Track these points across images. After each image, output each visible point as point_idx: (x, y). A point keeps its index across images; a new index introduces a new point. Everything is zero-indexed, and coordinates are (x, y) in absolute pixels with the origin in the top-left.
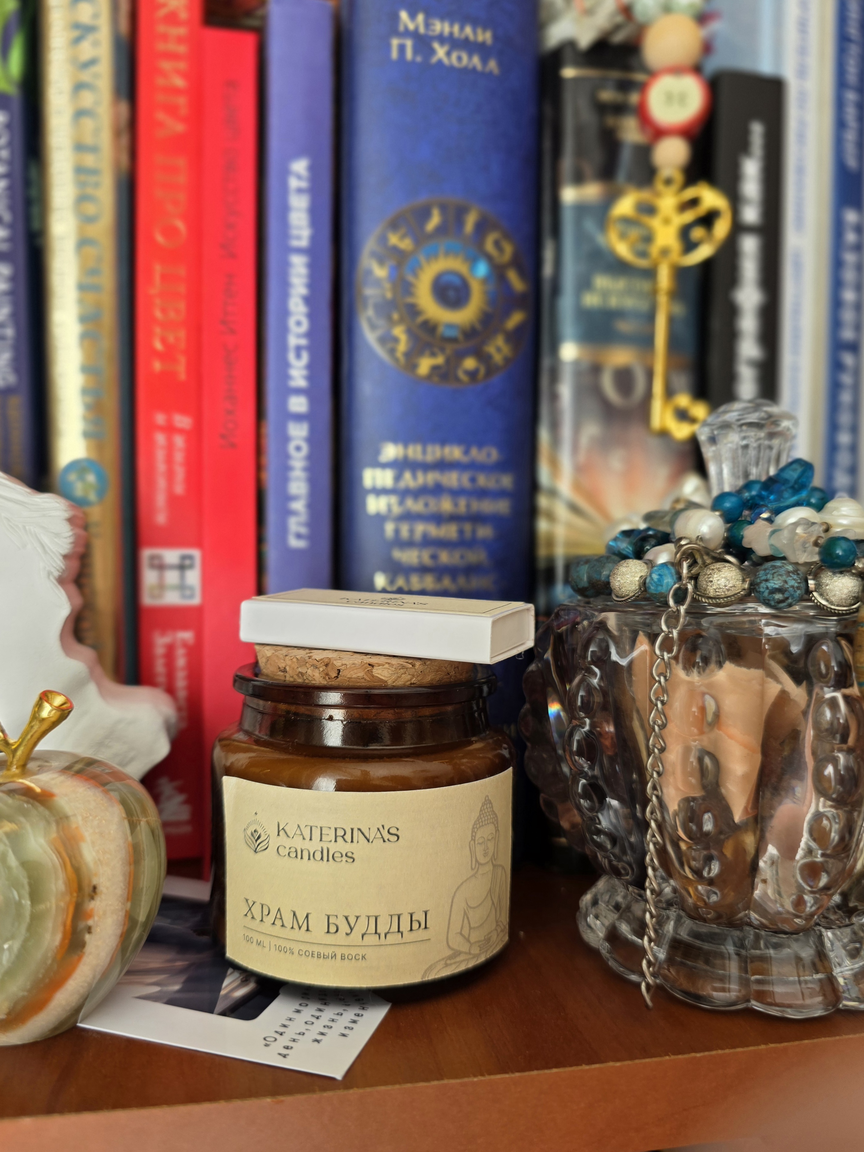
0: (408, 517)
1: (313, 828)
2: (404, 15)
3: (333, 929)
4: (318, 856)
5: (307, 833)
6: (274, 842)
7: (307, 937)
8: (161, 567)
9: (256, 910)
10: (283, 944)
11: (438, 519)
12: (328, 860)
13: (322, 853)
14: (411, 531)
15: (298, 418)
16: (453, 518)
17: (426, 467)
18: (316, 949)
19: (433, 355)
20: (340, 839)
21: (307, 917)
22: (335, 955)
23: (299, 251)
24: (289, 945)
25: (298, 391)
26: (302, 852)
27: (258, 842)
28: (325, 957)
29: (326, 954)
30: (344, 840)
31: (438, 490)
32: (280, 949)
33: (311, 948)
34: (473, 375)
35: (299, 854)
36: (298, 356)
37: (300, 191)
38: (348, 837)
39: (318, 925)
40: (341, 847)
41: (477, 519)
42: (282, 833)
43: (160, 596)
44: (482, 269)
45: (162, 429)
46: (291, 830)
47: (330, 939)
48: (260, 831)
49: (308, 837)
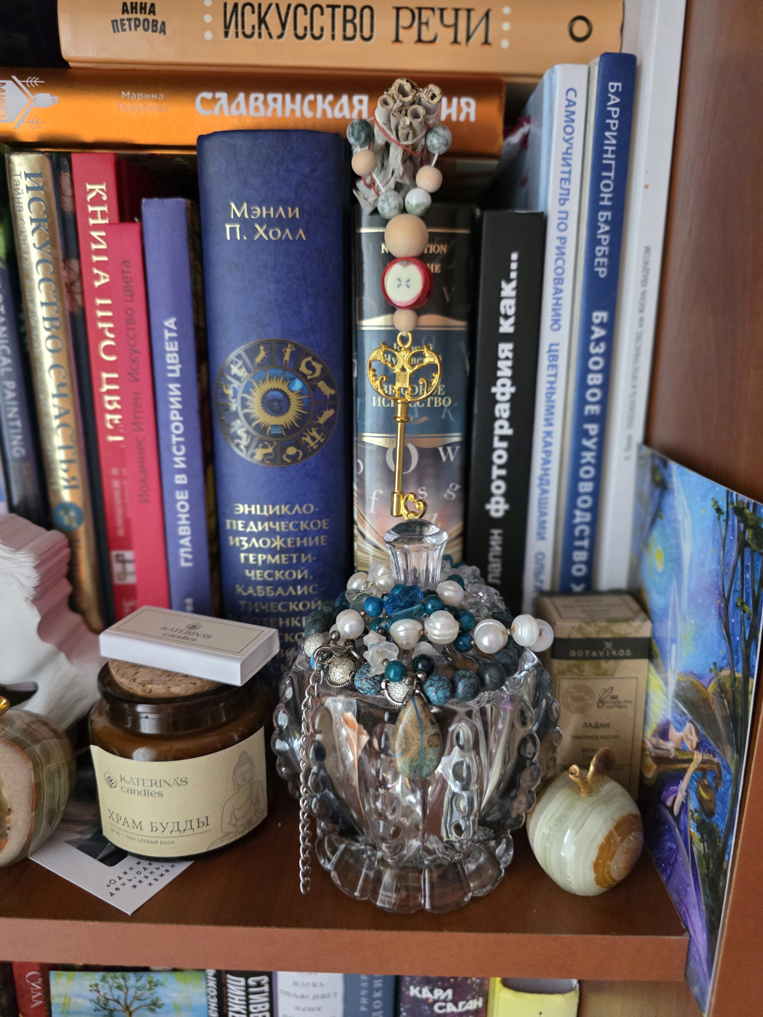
0: (252, 550)
1: (139, 780)
2: (233, 205)
3: (154, 829)
4: (143, 793)
5: (136, 781)
6: (120, 784)
7: (141, 832)
8: (123, 562)
9: (114, 816)
10: (129, 834)
11: (273, 552)
12: (148, 796)
13: (145, 792)
14: (256, 560)
15: (182, 487)
16: (283, 551)
17: (263, 519)
18: (147, 839)
19: (265, 447)
20: (154, 785)
21: (140, 822)
22: (157, 842)
23: (174, 380)
24: (132, 835)
25: (180, 471)
26: (134, 790)
27: (112, 782)
28: (152, 843)
29: (152, 841)
30: (156, 786)
31: (272, 533)
32: (127, 837)
33: (144, 838)
34: (294, 458)
35: (132, 792)
36: (179, 449)
37: (171, 339)
38: (158, 784)
39: (146, 827)
40: (155, 789)
41: (300, 550)
42: (123, 780)
43: (124, 579)
44: (298, 385)
45: (116, 477)
46: (128, 779)
47: (153, 834)
48: (112, 777)
49: (136, 783)
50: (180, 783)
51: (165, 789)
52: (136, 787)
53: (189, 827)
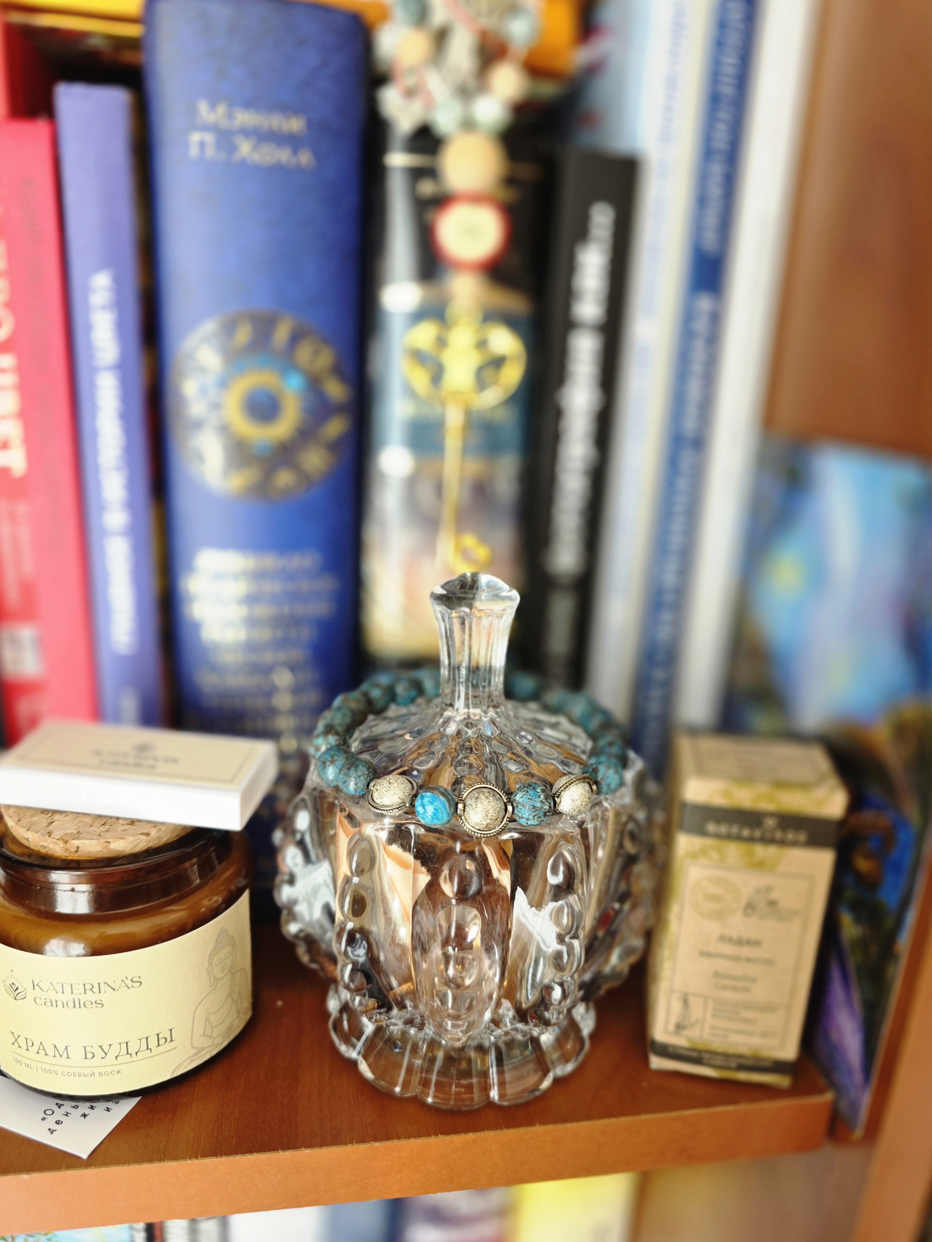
1: (64, 985)
2: (204, 107)
3: (90, 1055)
4: (71, 1004)
5: (58, 988)
6: (31, 994)
7: (68, 1062)
9: (22, 1041)
10: (48, 1067)
12: (80, 1007)
13: (74, 1002)
18: (77, 1071)
20: (88, 992)
21: (66, 1048)
22: (94, 1073)
24: (53, 1068)
26: (56, 1001)
27: (17, 992)
28: (85, 1076)
29: (86, 1073)
30: (93, 991)
32: (45, 1071)
33: (72, 1070)
38: (96, 989)
39: (77, 1054)
40: (91, 997)
42: (36, 987)
44: (295, 384)
46: (45, 985)
47: (87, 1063)
48: (17, 984)
49: (60, 991)
50: (130, 984)
51: (106, 996)
52: (60, 997)
53: (144, 1046)
